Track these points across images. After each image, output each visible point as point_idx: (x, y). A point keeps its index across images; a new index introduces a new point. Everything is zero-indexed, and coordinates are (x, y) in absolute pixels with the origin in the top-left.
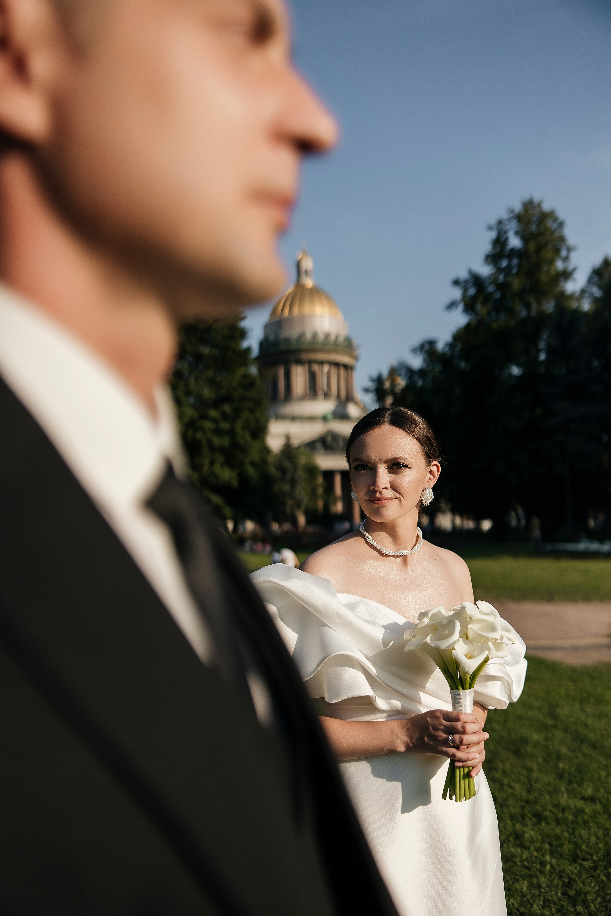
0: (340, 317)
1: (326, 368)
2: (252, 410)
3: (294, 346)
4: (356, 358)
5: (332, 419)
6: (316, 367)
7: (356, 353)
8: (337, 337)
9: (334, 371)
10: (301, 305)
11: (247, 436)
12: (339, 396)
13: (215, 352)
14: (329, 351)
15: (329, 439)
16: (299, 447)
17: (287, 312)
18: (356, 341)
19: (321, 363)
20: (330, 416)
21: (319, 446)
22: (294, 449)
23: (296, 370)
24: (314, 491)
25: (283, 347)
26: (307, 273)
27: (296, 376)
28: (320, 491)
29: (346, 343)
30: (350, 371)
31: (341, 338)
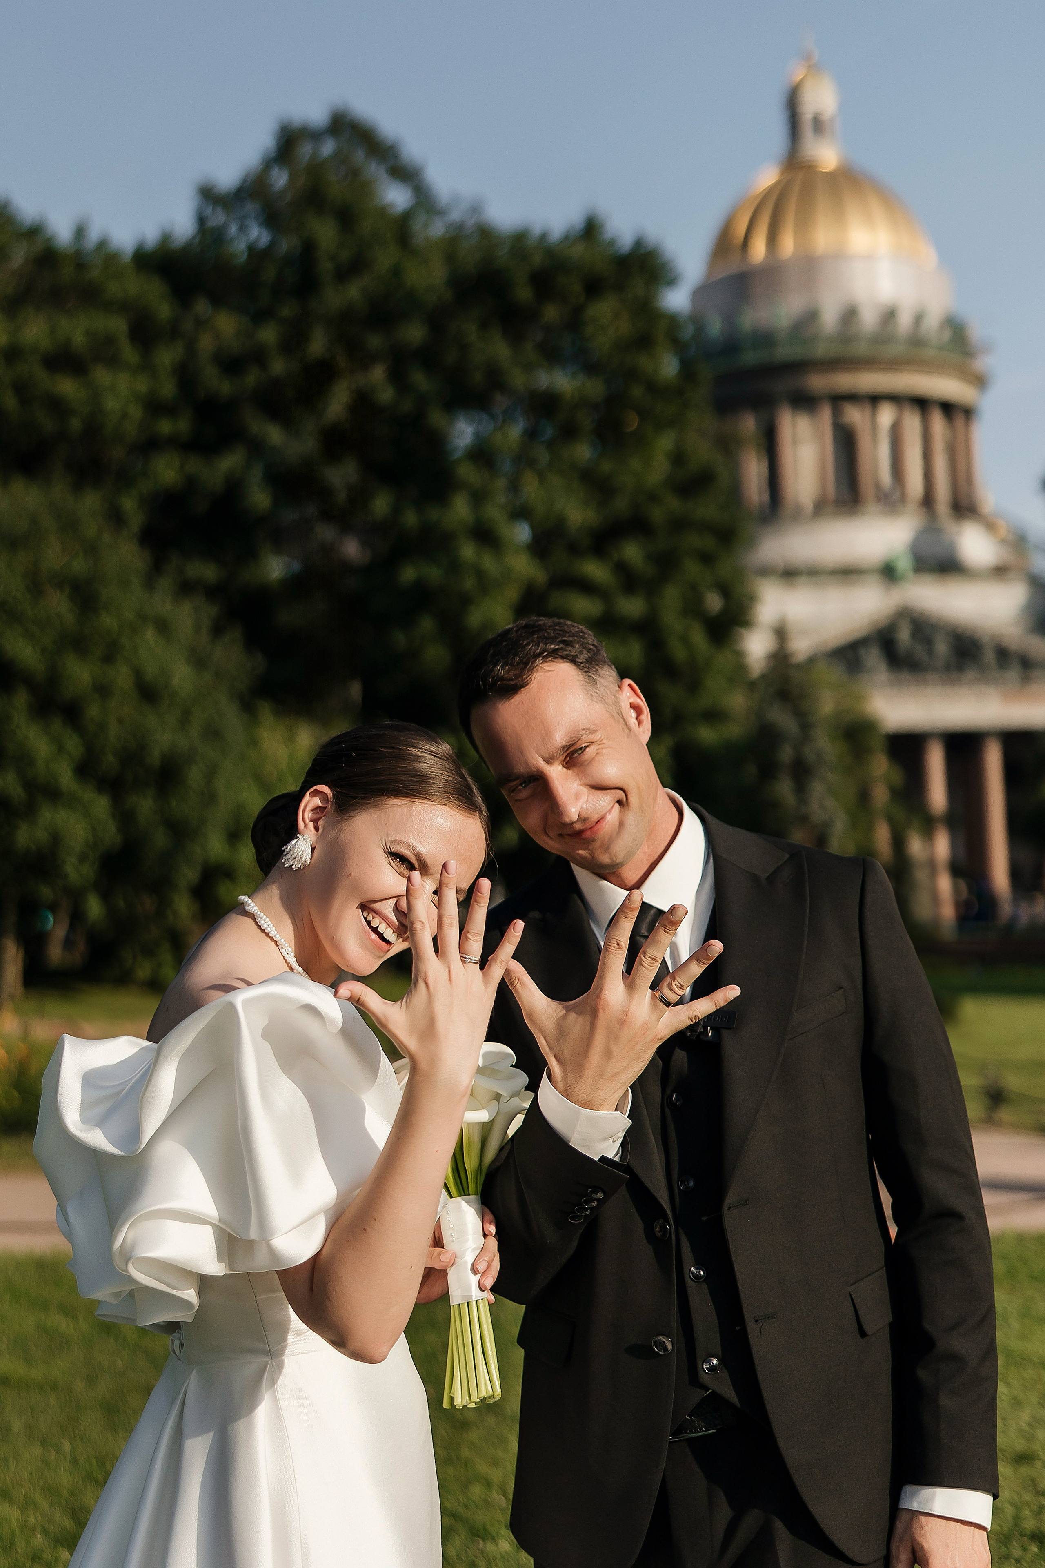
0: (929, 256)
1: (886, 416)
2: (707, 559)
3: (785, 352)
4: (980, 381)
5: (910, 574)
6: (855, 415)
7: (983, 363)
8: (918, 319)
9: (912, 423)
10: (804, 223)
11: (699, 637)
12: (928, 501)
13: (595, 388)
14: (894, 364)
15: (904, 635)
16: (812, 661)
17: (759, 249)
18: (977, 331)
19: (875, 399)
20: (904, 564)
21: (874, 657)
22: (799, 666)
23: (794, 425)
24: (864, 797)
25: (750, 358)
26: (818, 125)
27: (795, 443)
28: (881, 795)
29: (947, 335)
30: (960, 421)
31: (932, 322)
